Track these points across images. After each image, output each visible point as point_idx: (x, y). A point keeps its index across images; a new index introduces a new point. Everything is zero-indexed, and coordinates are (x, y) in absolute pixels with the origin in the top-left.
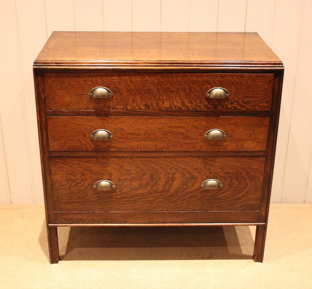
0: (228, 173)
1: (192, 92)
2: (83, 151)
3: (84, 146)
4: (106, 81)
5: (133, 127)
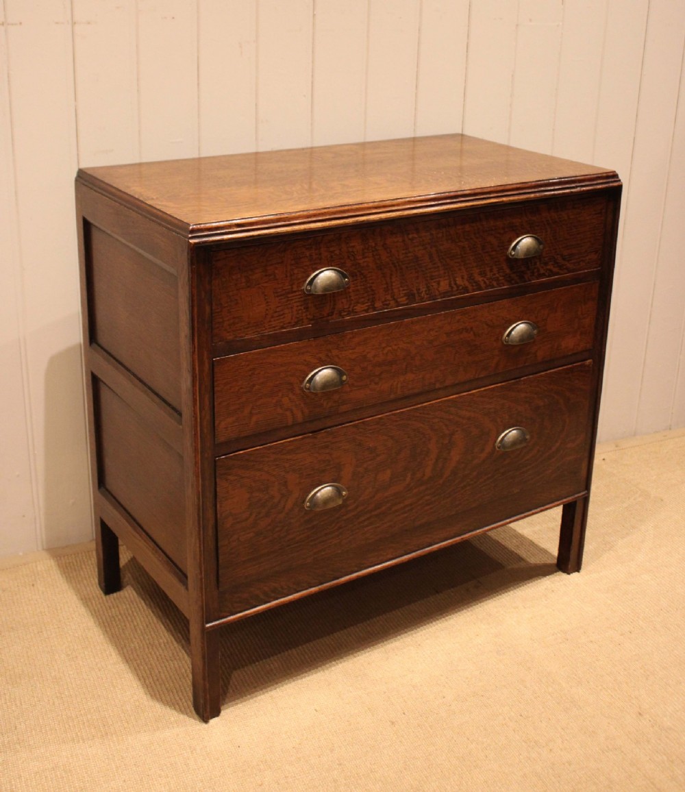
0: (537, 408)
2: (286, 427)
3: (288, 413)
4: (337, 252)
5: (384, 348)
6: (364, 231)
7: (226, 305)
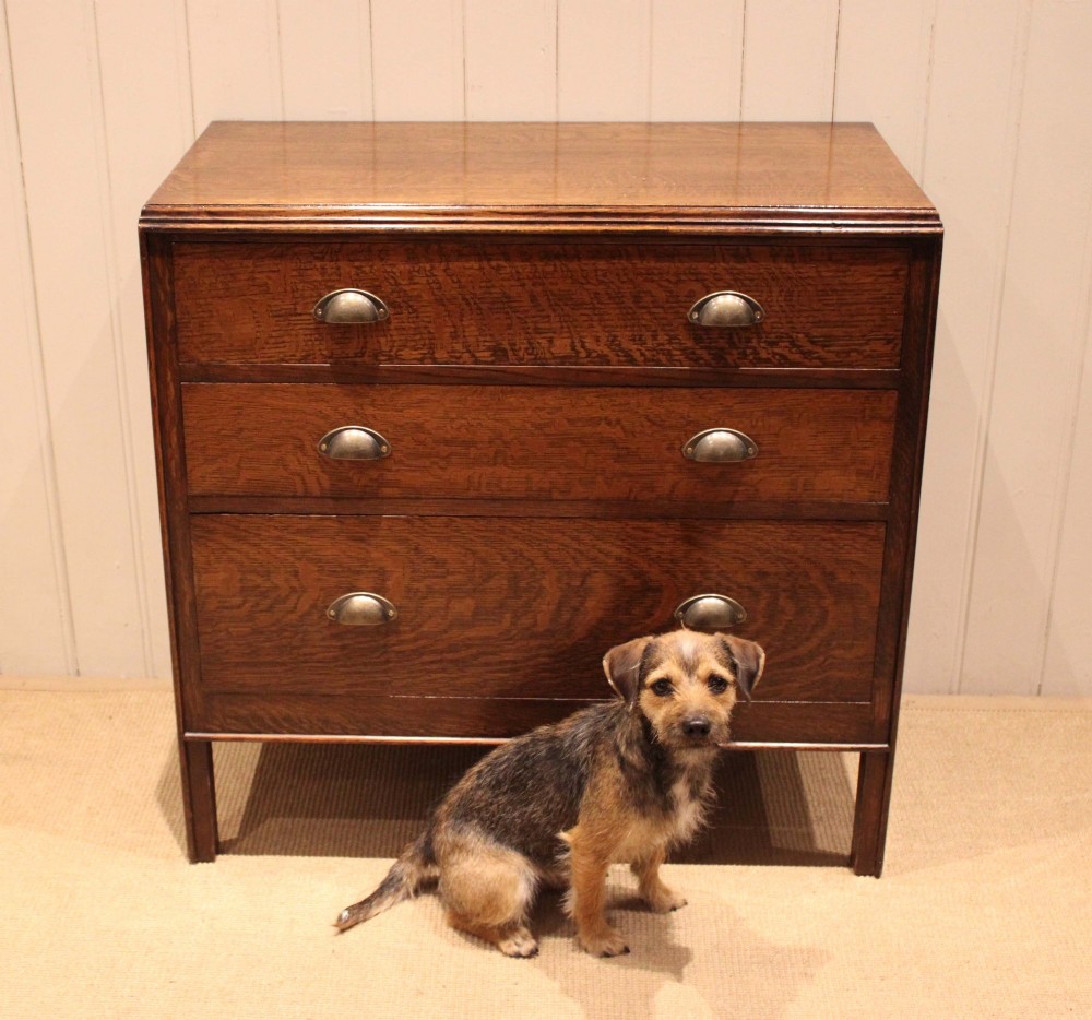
0: (763, 574)
1: (643, 307)
2: (294, 497)
4: (367, 269)
5: (453, 419)
6: (411, 246)
7: (196, 315)
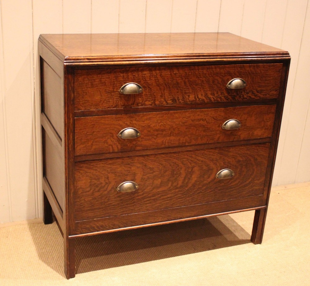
0: (239, 161)
1: (215, 84)
2: (109, 153)
3: (110, 147)
4: (137, 76)
5: (159, 123)
6: (151, 68)
7: (81, 94)
